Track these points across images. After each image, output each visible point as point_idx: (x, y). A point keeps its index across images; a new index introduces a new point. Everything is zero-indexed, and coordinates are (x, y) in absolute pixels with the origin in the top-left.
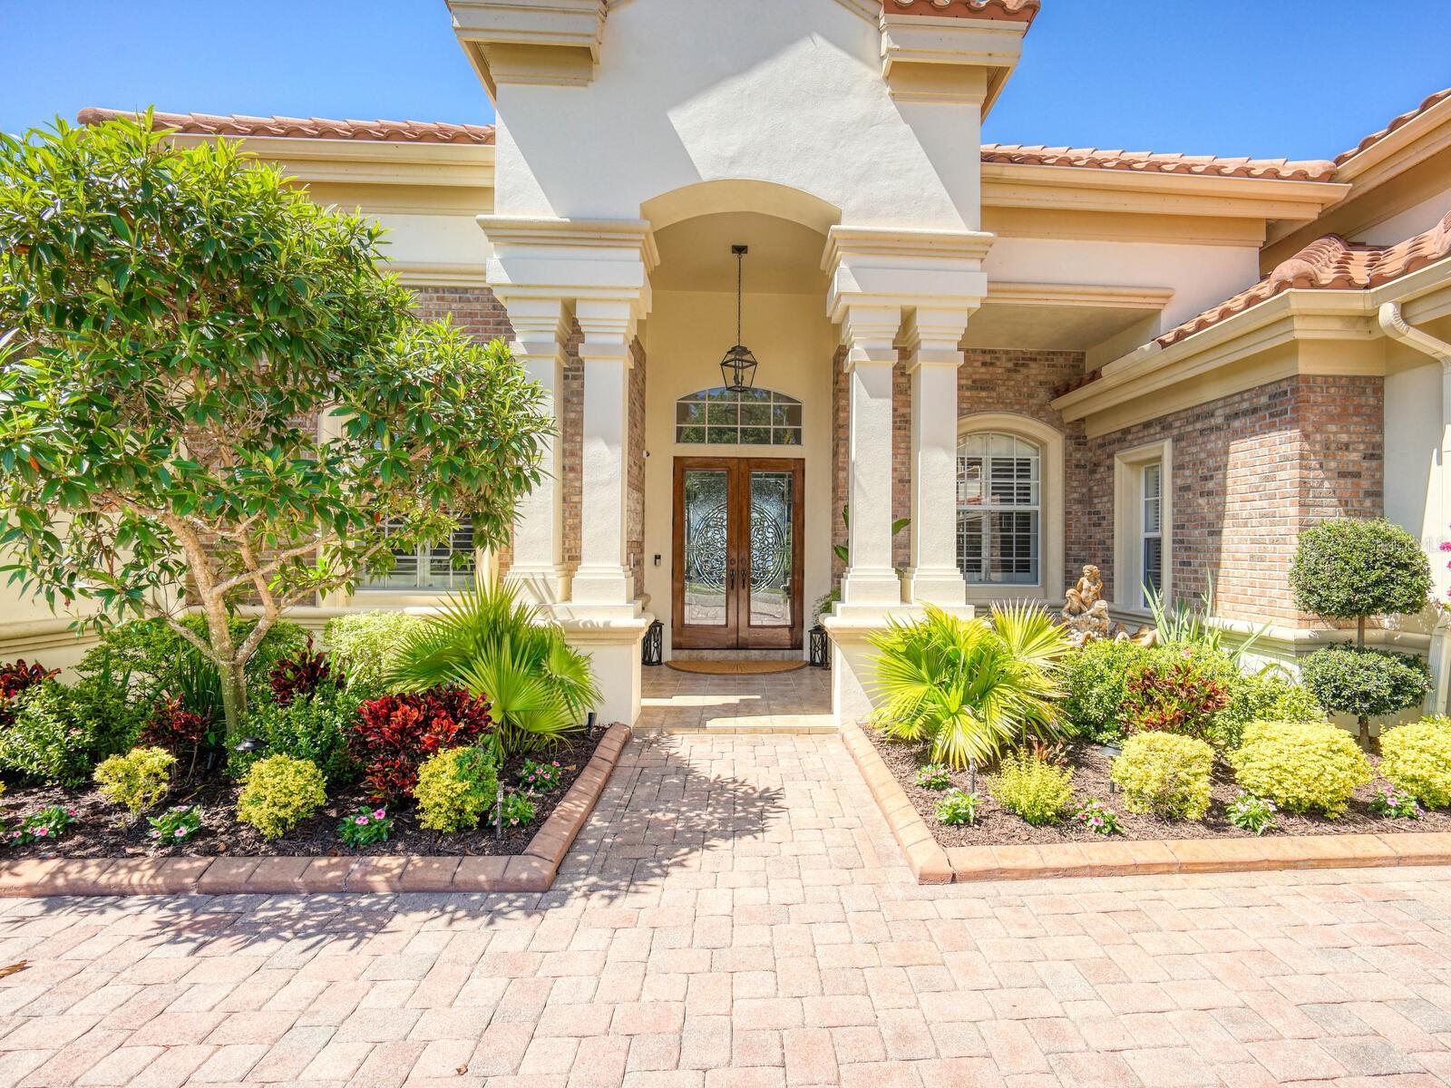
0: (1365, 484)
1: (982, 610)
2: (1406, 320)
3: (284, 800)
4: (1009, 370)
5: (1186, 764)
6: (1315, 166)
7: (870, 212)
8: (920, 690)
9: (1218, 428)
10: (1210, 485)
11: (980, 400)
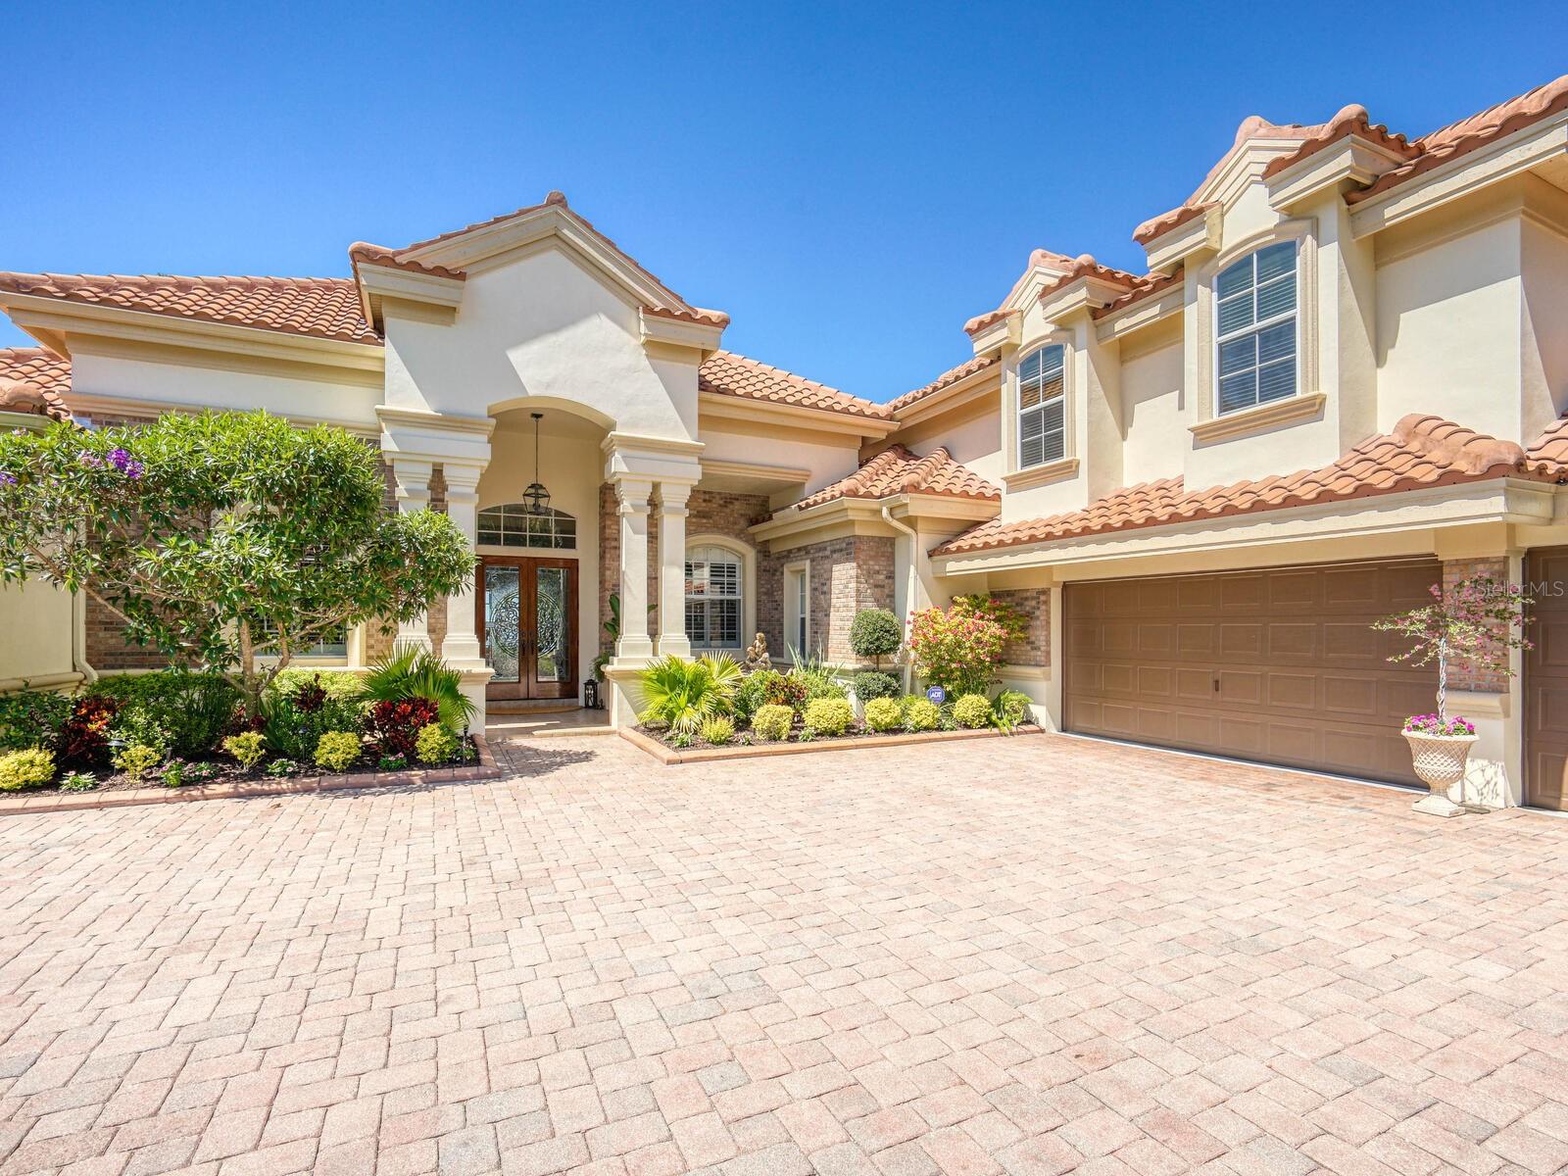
0: (887, 591)
1: (699, 657)
2: (892, 516)
3: (348, 750)
4: (720, 505)
5: (781, 715)
6: (883, 409)
7: (634, 424)
8: (664, 698)
9: (827, 557)
10: (825, 588)
11: (702, 525)
